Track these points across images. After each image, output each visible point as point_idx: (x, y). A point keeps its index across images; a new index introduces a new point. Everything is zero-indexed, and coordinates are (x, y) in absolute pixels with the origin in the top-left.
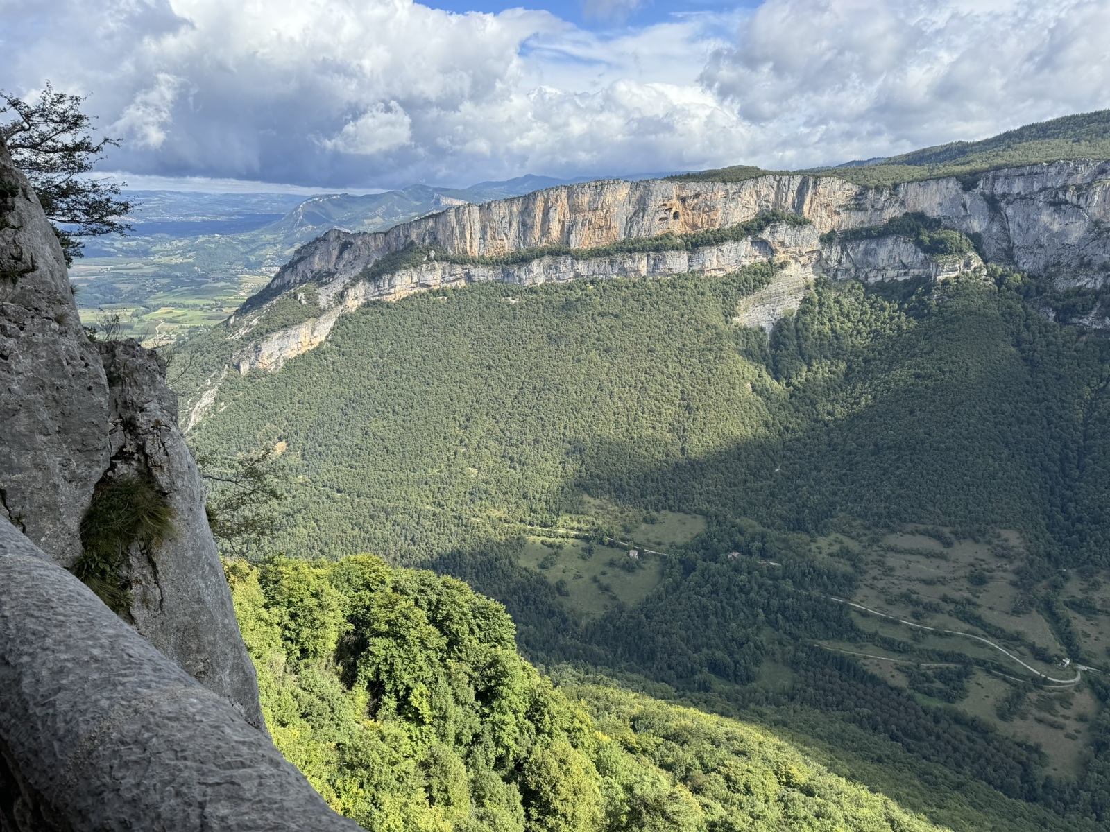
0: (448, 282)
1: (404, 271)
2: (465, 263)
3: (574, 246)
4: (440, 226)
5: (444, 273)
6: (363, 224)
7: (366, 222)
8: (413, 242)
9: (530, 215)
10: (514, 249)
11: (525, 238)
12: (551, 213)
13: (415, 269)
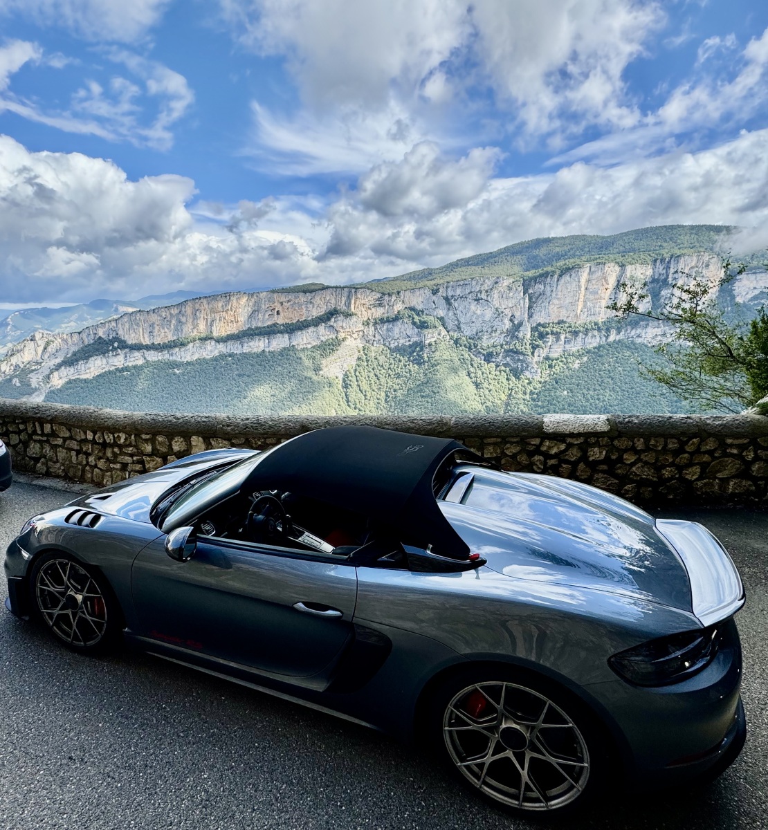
0: (130, 362)
2: (141, 349)
3: (215, 334)
5: (126, 357)
8: (100, 338)
9: (183, 315)
10: (175, 338)
11: (182, 330)
12: (198, 314)
13: (104, 356)
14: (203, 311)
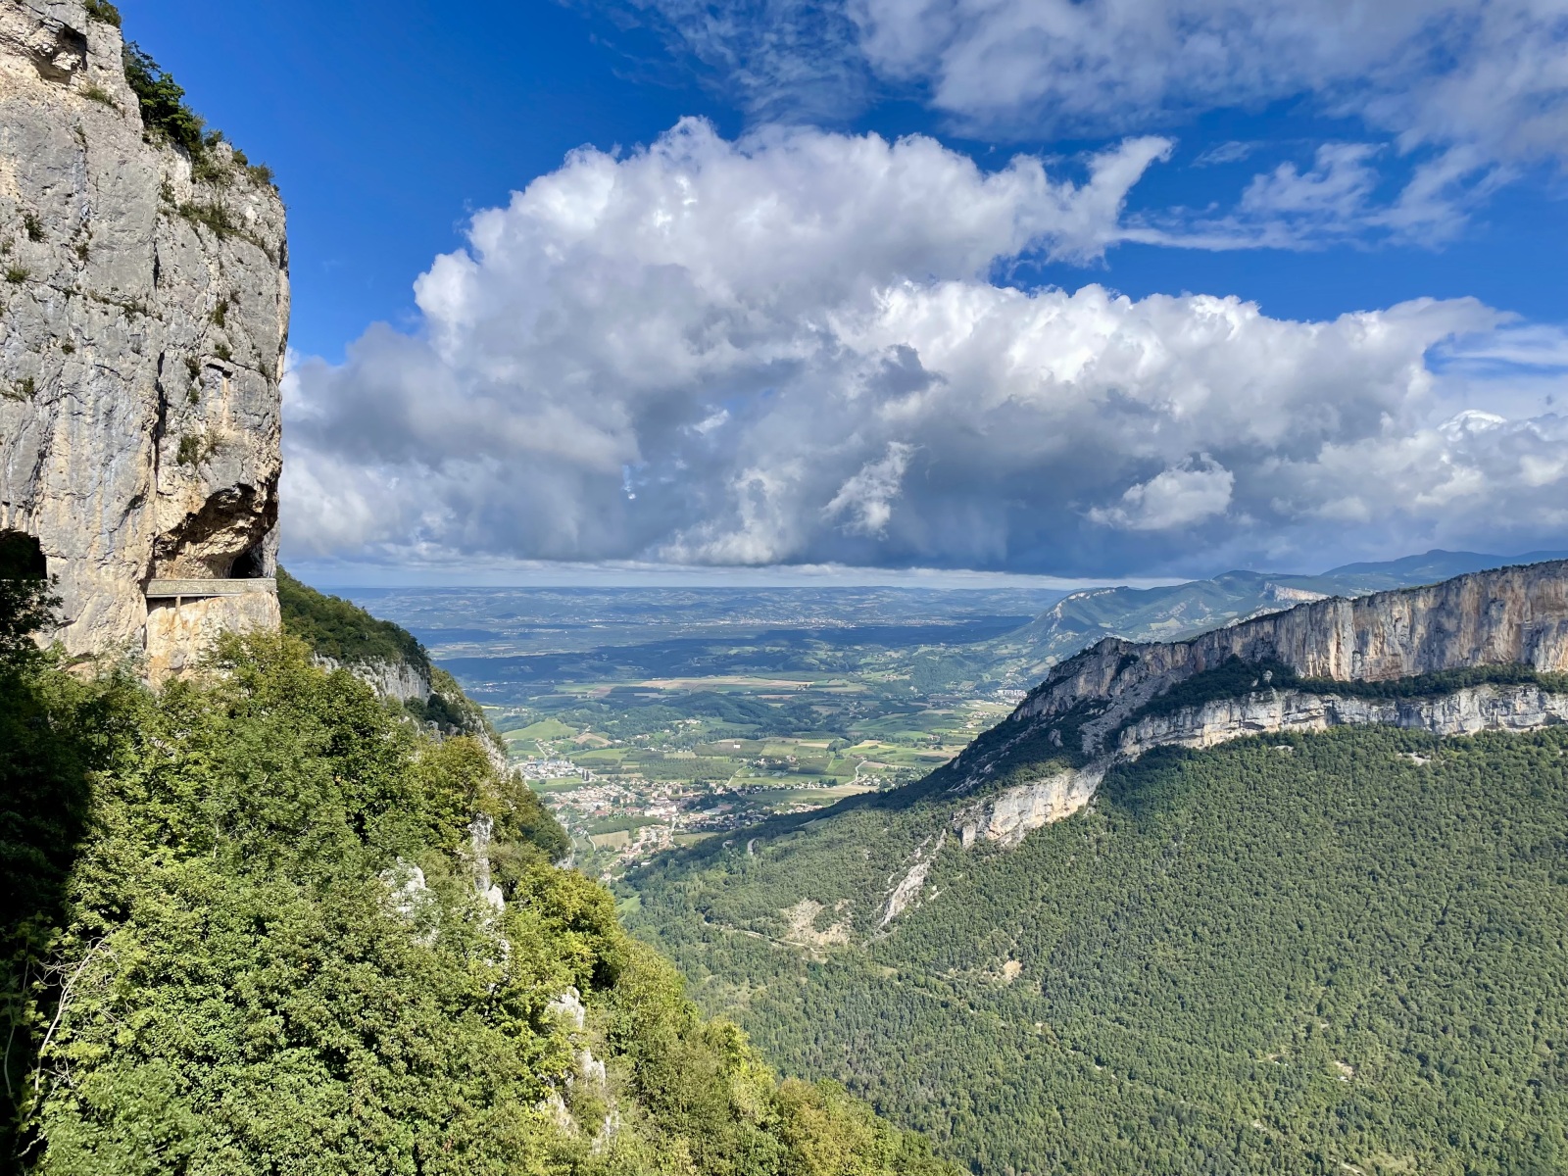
0: (1294, 722)
1: (1217, 702)
2: (1327, 692)
3: (1542, 668)
4: (1282, 633)
5: (1288, 707)
6: (1148, 630)
7: (1154, 626)
8: (1234, 658)
9: (1450, 614)
10: (1420, 671)
11: (1443, 653)
12: (1493, 612)
13: (1238, 701)
14: (1509, 604)
